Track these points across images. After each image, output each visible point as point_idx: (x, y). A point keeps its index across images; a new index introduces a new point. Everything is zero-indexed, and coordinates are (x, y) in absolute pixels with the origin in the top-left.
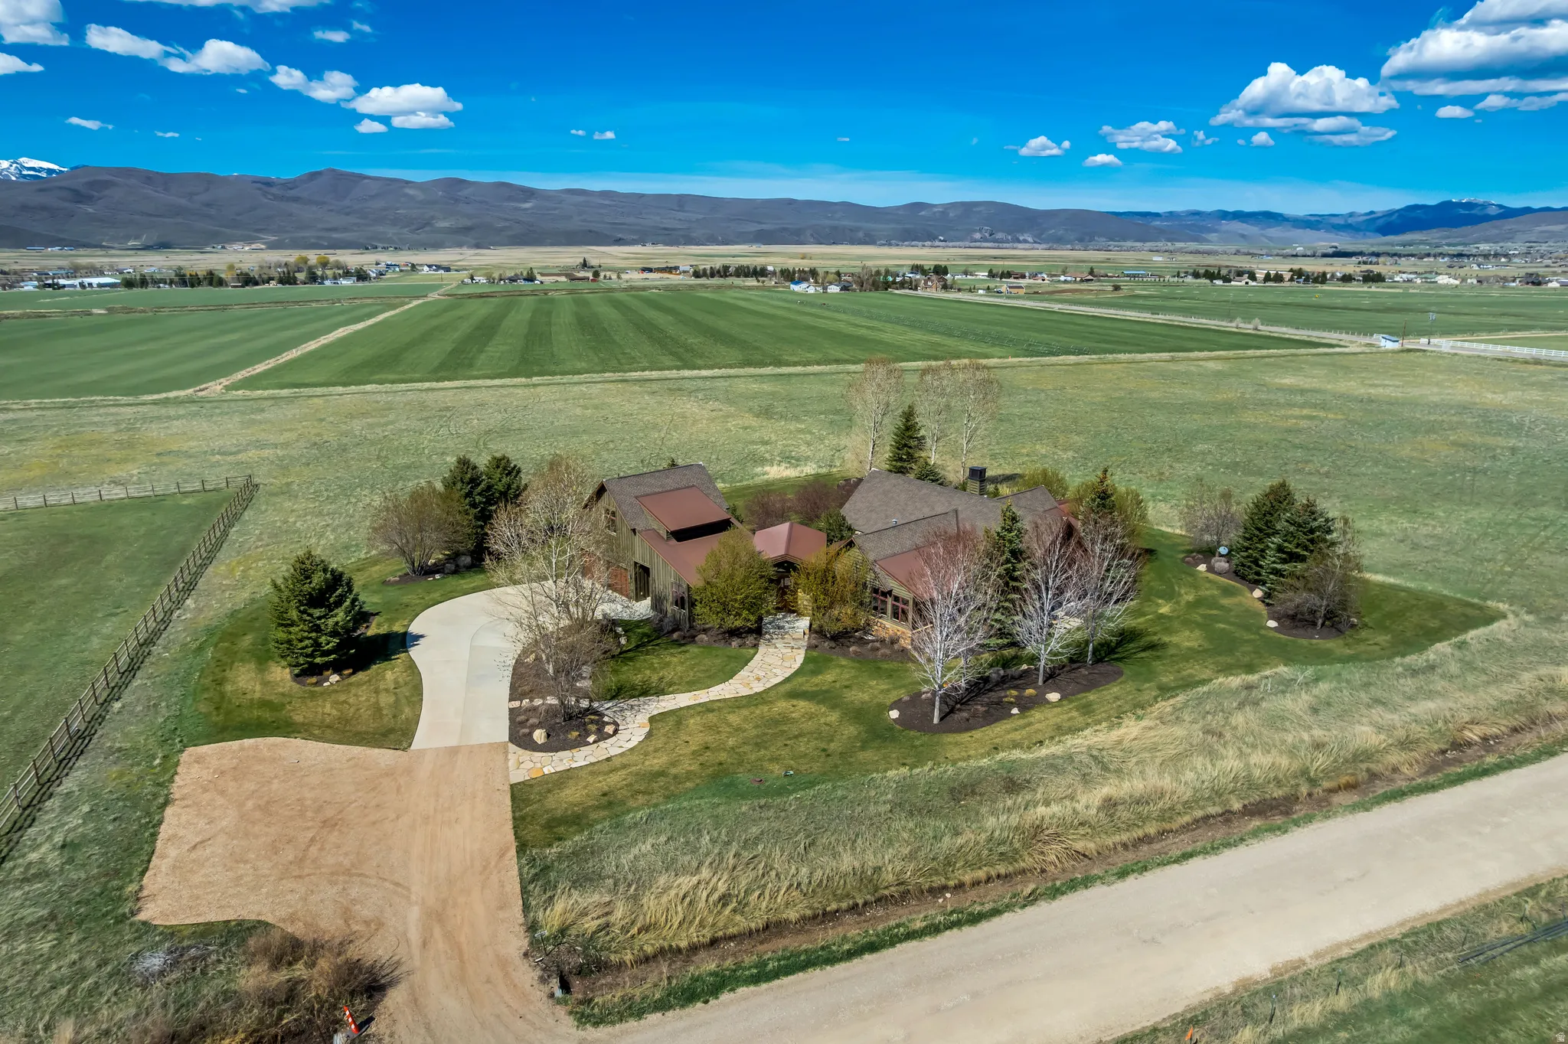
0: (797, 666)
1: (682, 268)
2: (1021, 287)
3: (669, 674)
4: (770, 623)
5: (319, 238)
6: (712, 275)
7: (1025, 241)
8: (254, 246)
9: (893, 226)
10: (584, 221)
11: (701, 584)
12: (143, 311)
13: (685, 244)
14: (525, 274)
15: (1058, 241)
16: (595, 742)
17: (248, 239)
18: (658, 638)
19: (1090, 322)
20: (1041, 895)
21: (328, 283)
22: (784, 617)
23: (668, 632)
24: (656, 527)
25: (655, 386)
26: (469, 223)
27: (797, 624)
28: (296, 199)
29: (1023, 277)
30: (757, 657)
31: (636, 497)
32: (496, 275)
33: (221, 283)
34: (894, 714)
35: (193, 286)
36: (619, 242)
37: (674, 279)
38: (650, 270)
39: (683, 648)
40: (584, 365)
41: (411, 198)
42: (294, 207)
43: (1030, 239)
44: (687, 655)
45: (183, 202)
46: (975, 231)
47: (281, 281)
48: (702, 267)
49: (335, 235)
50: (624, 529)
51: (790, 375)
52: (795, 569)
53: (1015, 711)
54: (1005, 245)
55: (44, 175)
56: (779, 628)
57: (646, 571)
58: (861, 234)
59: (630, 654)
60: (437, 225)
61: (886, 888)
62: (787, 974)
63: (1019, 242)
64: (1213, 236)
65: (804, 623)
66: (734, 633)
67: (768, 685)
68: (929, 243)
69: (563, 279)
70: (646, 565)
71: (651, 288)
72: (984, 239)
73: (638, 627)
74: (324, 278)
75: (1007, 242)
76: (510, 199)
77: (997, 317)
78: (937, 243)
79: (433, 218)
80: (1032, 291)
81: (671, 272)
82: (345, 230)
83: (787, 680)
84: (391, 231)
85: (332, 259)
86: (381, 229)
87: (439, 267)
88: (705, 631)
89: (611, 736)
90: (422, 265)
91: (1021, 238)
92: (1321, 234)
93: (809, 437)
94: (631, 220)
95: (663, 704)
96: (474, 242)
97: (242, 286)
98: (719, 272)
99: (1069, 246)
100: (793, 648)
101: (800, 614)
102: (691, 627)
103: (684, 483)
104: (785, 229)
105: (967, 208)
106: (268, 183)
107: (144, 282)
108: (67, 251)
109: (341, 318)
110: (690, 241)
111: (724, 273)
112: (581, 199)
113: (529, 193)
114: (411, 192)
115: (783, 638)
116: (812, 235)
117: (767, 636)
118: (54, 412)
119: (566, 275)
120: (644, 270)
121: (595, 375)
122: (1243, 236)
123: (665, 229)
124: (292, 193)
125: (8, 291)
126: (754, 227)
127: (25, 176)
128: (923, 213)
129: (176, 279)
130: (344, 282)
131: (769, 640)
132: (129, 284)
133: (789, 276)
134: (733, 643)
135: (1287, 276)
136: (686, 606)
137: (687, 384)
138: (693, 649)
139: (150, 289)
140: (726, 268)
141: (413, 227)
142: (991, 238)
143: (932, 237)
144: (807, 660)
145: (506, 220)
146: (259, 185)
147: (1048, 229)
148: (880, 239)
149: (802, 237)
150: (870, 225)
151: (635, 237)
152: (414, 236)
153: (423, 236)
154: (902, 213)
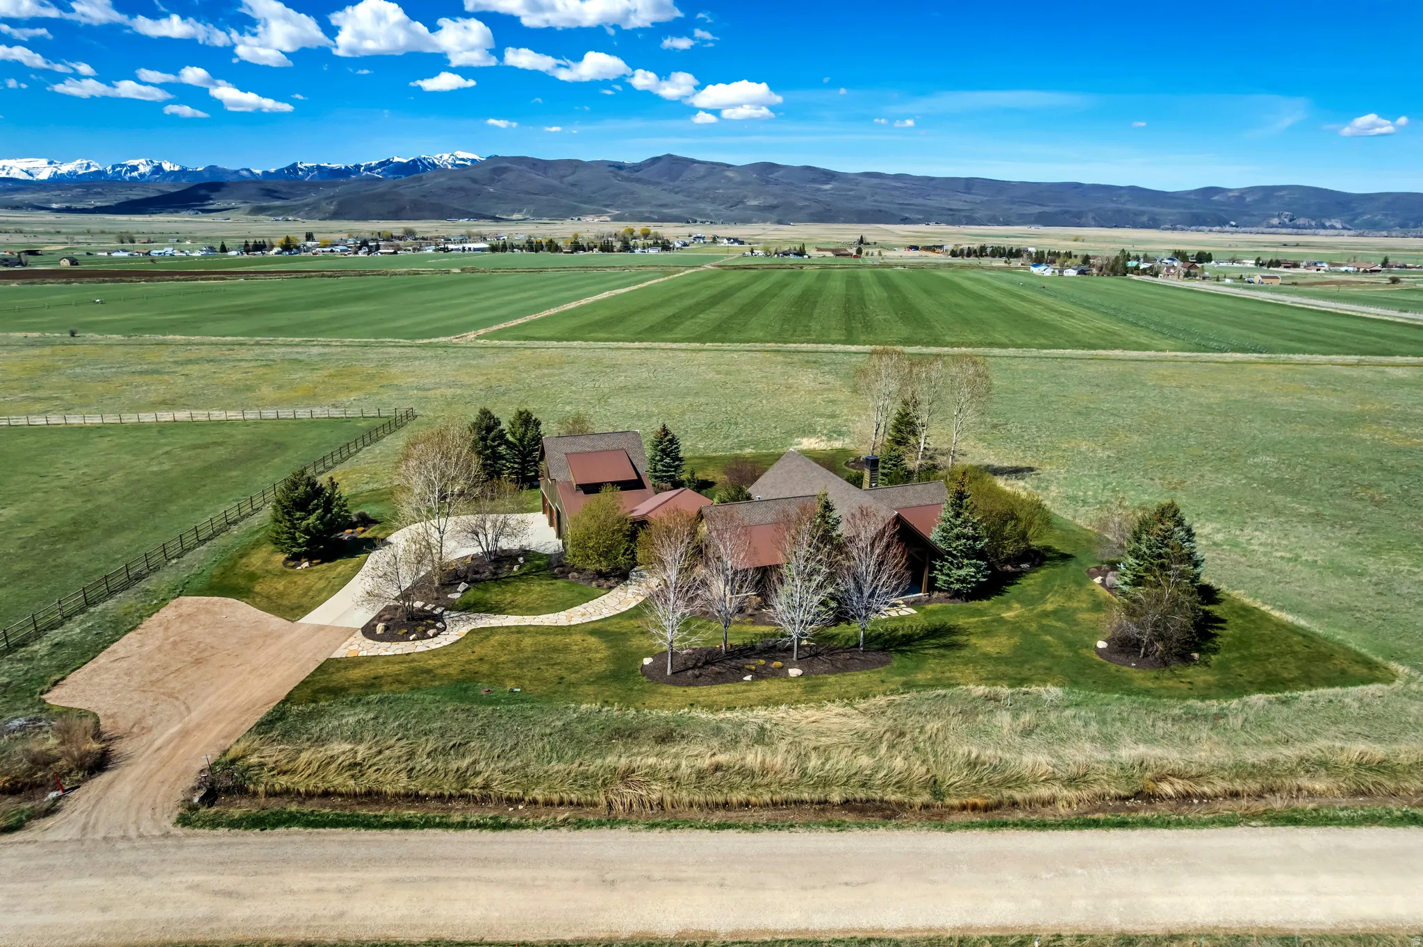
0: (625, 609)
1: (945, 247)
2: (1277, 278)
3: (521, 600)
4: (637, 571)
5: (651, 212)
6: (969, 255)
7: (1333, 227)
8: (601, 219)
9: (1182, 210)
10: (875, 201)
12: (484, 272)
13: (967, 224)
14: (798, 249)
15: (1373, 227)
16: (413, 640)
17: (599, 213)
18: (544, 570)
19: (1313, 319)
20: (569, 823)
21: (638, 251)
23: (554, 567)
25: (796, 358)
26: (775, 202)
28: (638, 180)
29: (1296, 265)
30: (602, 598)
32: (773, 250)
33: (557, 249)
34: (647, 661)
35: (537, 251)
36: (905, 221)
37: (933, 257)
38: (916, 248)
40: (761, 334)
41: (730, 179)
42: (637, 187)
43: (1338, 225)
44: (549, 587)
45: (556, 183)
46: (1273, 216)
47: (602, 249)
48: (961, 247)
49: (666, 211)
53: (748, 678)
54: (1304, 231)
55: (469, 163)
56: (642, 576)
58: (1145, 219)
59: (511, 579)
60: (748, 203)
61: (472, 788)
62: (332, 826)
63: (1324, 227)
66: (601, 575)
67: (586, 621)
68: (1218, 228)
69: (829, 254)
71: (897, 266)
72: (1282, 225)
74: (635, 247)
75: (1310, 227)
76: (814, 181)
77: (1212, 308)
78: (1227, 228)
79: (745, 197)
80: (1290, 281)
81: (934, 251)
82: (674, 206)
84: (709, 208)
85: (653, 230)
86: (702, 206)
87: (736, 240)
88: (578, 570)
89: (430, 638)
90: (723, 238)
91: (1328, 224)
94: (920, 201)
95: (492, 621)
96: (776, 218)
97: (572, 252)
98: (975, 251)
99: (1385, 233)
100: (638, 594)
104: (1066, 212)
105: (1268, 193)
106: (619, 166)
107: (504, 248)
108: (472, 222)
109: (618, 283)
110: (971, 221)
111: (981, 252)
112: (875, 181)
113: (830, 176)
114: (730, 174)
115: (639, 585)
116: (1094, 218)
117: (628, 582)
118: (351, 349)
119: (833, 251)
120: (911, 247)
121: (757, 344)
123: (951, 210)
124: (639, 175)
125: (417, 253)
126: (1036, 209)
127: (457, 165)
128: (1216, 198)
129: (527, 245)
130: (652, 251)
132: (494, 249)
134: (596, 583)
137: (826, 358)
138: (558, 583)
139: (508, 253)
140: (983, 248)
141: (729, 205)
142: (1292, 225)
143: (1222, 222)
144: (638, 606)
145: (807, 199)
146: (611, 169)
147: (1363, 214)
148: (1165, 223)
149: (1083, 220)
150: (1157, 210)
151: (921, 217)
152: (728, 213)
153: (735, 212)
154: (1193, 197)
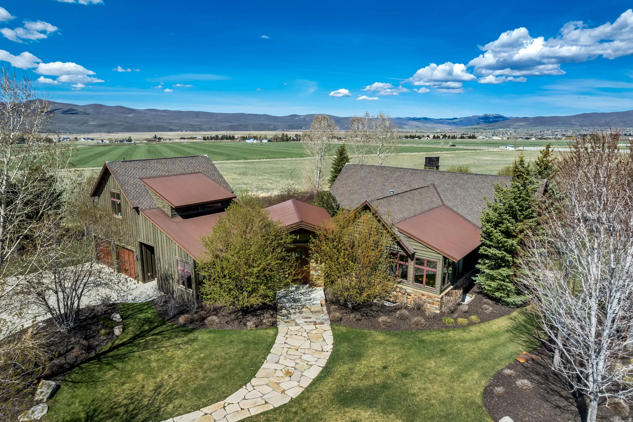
0: (329, 347)
1: (198, 138)
4: (285, 297)
6: (211, 139)
9: (284, 123)
10: (156, 122)
11: (209, 258)
13: (199, 131)
14: (127, 139)
18: (164, 323)
22: (297, 288)
23: (174, 316)
24: (160, 206)
26: (104, 122)
27: (313, 296)
30: (280, 339)
31: (141, 179)
32: (114, 140)
36: (171, 130)
37: (194, 140)
38: (184, 139)
39: (191, 336)
43: (338, 128)
44: (196, 345)
48: (207, 136)
50: (129, 210)
51: (253, 162)
52: (315, 235)
56: (295, 301)
57: (151, 249)
58: (272, 127)
59: (123, 350)
60: (90, 123)
64: (406, 127)
65: (318, 294)
66: (248, 311)
67: (306, 383)
68: (299, 130)
70: (150, 243)
71: (185, 143)
73: (141, 311)
76: (123, 113)
78: (302, 130)
79: (88, 120)
83: (326, 372)
84: (68, 126)
86: (63, 125)
87: (89, 139)
88: (216, 311)
90: (81, 138)
92: (444, 126)
93: (271, 181)
94: (176, 121)
96: (107, 130)
98: (214, 138)
100: (315, 323)
101: (313, 285)
102: (201, 307)
103: (191, 169)
104: (241, 125)
110: (201, 129)
111: (217, 138)
112: (154, 113)
113: (131, 111)
115: (301, 313)
116: (252, 127)
117: (284, 311)
119: (146, 140)
120: (181, 138)
122: (417, 126)
123: (191, 125)
126: (228, 124)
128: (296, 119)
131: (287, 317)
133: (244, 138)
134: (250, 324)
135: (441, 137)
136: (194, 286)
138: (202, 335)
140: (217, 136)
141: (78, 124)
144: (338, 339)
145: (122, 121)
147: (345, 124)
148: (280, 129)
149: (248, 129)
150: (276, 123)
151: (178, 128)
152: (79, 128)
153: (83, 128)
154: (288, 118)
